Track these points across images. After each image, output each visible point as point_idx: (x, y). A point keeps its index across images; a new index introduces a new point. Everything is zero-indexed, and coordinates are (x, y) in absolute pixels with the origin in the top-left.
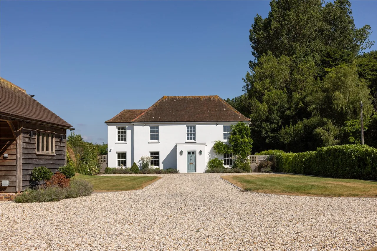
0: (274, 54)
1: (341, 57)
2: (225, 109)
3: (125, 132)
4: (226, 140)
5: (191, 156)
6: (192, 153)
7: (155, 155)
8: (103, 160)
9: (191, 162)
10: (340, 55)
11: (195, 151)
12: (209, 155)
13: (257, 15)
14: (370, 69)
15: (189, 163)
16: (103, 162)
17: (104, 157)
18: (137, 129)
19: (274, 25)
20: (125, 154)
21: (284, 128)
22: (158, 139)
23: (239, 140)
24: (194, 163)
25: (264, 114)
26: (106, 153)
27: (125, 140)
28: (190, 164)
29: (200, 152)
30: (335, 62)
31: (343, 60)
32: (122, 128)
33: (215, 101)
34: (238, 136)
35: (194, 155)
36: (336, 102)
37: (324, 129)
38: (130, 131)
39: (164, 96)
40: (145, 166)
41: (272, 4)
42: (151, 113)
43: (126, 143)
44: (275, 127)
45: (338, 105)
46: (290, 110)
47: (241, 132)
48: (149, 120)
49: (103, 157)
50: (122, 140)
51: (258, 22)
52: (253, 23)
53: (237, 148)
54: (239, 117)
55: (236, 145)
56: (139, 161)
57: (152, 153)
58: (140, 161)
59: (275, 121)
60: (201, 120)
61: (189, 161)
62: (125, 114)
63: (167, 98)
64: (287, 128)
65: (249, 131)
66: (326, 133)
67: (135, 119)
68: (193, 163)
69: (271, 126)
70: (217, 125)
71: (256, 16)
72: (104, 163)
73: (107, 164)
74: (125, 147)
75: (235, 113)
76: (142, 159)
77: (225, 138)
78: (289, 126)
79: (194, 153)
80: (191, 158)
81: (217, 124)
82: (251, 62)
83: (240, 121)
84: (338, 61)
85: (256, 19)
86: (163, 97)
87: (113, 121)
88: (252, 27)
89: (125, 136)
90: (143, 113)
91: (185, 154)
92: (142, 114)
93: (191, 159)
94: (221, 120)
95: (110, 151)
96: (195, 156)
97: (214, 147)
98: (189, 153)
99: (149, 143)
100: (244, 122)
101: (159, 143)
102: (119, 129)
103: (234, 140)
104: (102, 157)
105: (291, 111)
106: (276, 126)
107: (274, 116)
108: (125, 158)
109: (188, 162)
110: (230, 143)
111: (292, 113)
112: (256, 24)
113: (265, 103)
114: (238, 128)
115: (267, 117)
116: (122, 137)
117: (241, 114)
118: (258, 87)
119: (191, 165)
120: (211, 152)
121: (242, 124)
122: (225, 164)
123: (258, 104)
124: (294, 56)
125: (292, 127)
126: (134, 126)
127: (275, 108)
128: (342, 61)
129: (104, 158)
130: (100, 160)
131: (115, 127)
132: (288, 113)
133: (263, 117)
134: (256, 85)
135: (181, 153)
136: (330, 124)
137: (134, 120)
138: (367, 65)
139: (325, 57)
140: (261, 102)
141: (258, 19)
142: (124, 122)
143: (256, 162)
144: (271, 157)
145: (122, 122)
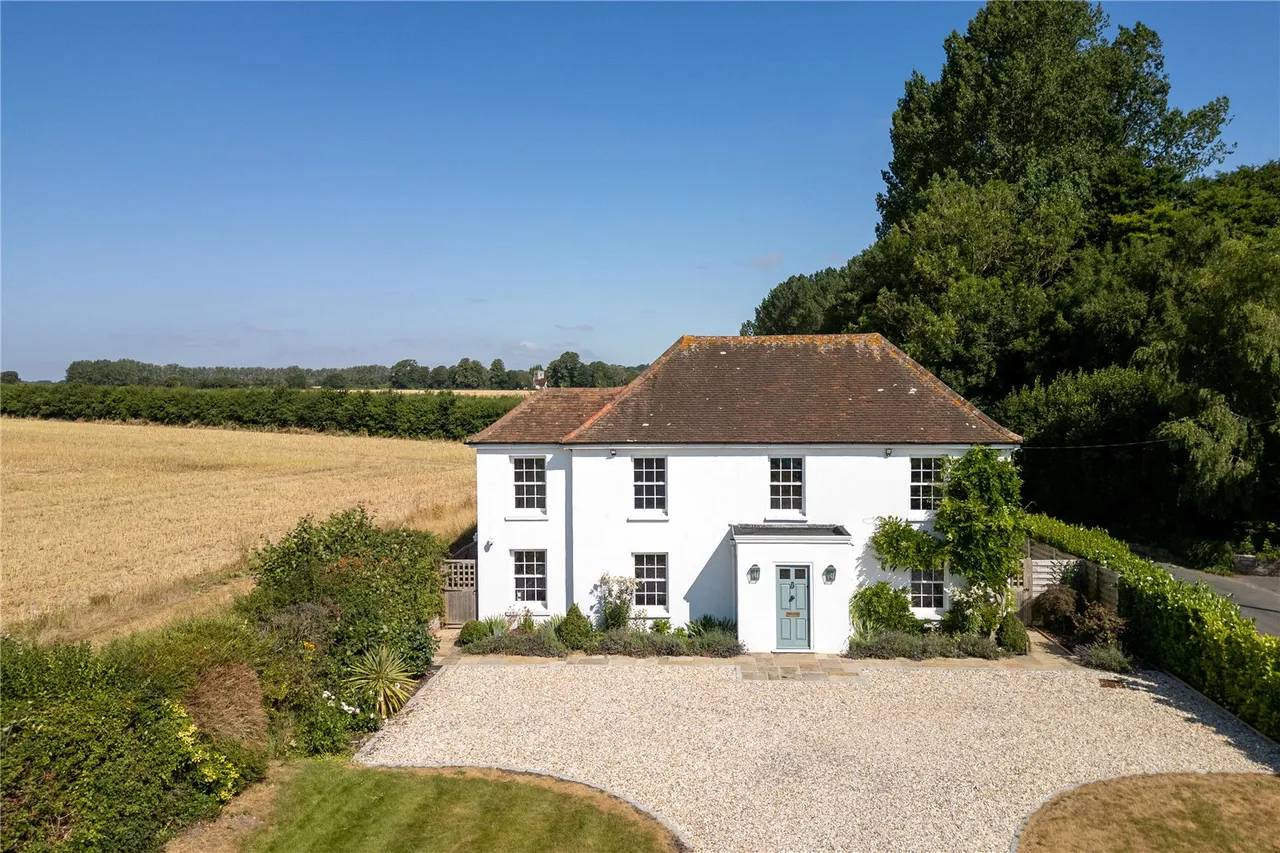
0: (963, 175)
1: (1153, 184)
2: (913, 391)
3: (541, 477)
4: (921, 515)
5: (792, 586)
6: (794, 574)
7: (652, 565)
8: (461, 579)
9: (793, 610)
10: (1152, 178)
11: (808, 567)
12: (859, 568)
13: (914, 72)
14: (1254, 220)
15: (784, 613)
16: (461, 585)
17: (467, 567)
18: (586, 466)
19: (967, 97)
20: (541, 555)
21: (1018, 393)
22: (662, 504)
23: (977, 518)
24: (804, 614)
25: (946, 345)
26: (472, 554)
27: (542, 504)
28: (788, 614)
29: (830, 573)
30: (1137, 198)
31: (1162, 192)
32: (530, 462)
33: (871, 354)
34: (973, 505)
35: (805, 581)
36: (1253, 337)
37: (1200, 425)
38: (562, 473)
39: (682, 338)
40: (614, 617)
41: (950, 46)
42: (637, 405)
43: (544, 517)
44: (978, 384)
45: (1258, 350)
46: (1026, 338)
47: (984, 489)
48: (631, 436)
49: (461, 568)
50: (530, 504)
51: (915, 90)
52: (902, 94)
53: (971, 549)
54: (971, 424)
55: (967, 539)
56: (596, 587)
57: (639, 559)
58: (599, 589)
59: (981, 366)
60: (827, 439)
61: (786, 604)
62: (541, 404)
63: (693, 346)
64: (1024, 393)
65: (1017, 483)
66: (1207, 440)
67: (577, 432)
68: (798, 614)
69: (969, 380)
70: (887, 455)
71: (909, 78)
72: (465, 589)
73: (477, 591)
74: (541, 532)
75: (954, 408)
76: (604, 581)
77: (915, 505)
78: (1032, 388)
79: (802, 572)
80: (793, 594)
81: (889, 451)
82: (880, 196)
83: (982, 444)
84: (1147, 194)
85: (910, 87)
86: (680, 341)
87: (497, 437)
88: (899, 105)
89: (542, 490)
90: (609, 406)
91: (769, 576)
92: (605, 410)
93: (792, 598)
94: (904, 438)
95: (488, 547)
96: (808, 587)
97: (874, 540)
98: (784, 573)
99: (628, 521)
100: (993, 447)
101: (667, 521)
102: (518, 463)
103: (960, 521)
104: (456, 568)
105: (1030, 339)
106: (982, 380)
107: (976, 351)
108: (542, 569)
109: (780, 607)
110: (942, 530)
111: (1031, 344)
112: (910, 96)
113: (948, 315)
114: (973, 474)
115: (956, 356)
116: (530, 495)
117: (977, 412)
118: (927, 268)
119: (793, 619)
120: (863, 561)
121: (986, 456)
122: (917, 604)
123: (932, 317)
124: (1021, 183)
125: (1043, 390)
126: (574, 458)
127: (980, 329)
128: (1158, 194)
129: (464, 570)
130: (450, 580)
131: (506, 457)
132: (1018, 344)
133: (946, 353)
134: (921, 264)
135: (754, 573)
136: (1220, 410)
137: (572, 435)
138: (1245, 206)
139: (1104, 182)
140: (938, 311)
141: (915, 85)
142: (537, 439)
143: (1022, 584)
144: (1079, 565)
145: (528, 439)
